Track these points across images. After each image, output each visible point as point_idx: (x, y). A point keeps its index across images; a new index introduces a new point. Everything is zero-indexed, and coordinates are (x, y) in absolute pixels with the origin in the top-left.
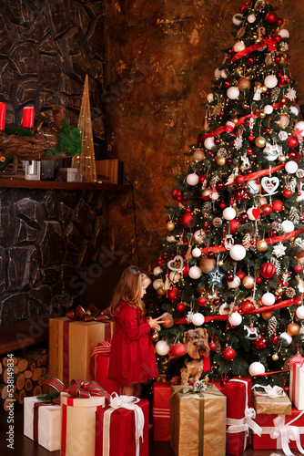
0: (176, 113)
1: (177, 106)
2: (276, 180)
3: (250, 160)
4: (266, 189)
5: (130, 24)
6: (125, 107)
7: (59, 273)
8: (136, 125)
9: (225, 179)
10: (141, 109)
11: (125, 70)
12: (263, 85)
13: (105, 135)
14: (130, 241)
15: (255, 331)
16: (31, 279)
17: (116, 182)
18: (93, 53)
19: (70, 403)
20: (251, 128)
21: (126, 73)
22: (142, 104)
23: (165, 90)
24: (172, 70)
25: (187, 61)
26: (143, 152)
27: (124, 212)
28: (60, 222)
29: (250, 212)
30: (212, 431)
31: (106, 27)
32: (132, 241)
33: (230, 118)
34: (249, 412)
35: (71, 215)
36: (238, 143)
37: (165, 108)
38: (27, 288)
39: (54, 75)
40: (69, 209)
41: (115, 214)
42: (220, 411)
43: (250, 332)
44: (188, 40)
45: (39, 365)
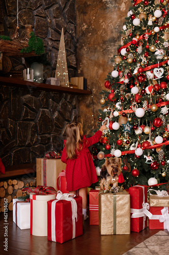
0: (114, 49)
1: (114, 46)
2: (162, 69)
3: (147, 59)
4: (156, 75)
5: (88, 3)
6: (87, 49)
7: (49, 139)
8: (93, 58)
9: (132, 71)
10: (96, 49)
11: (87, 28)
12: (153, 16)
13: (77, 64)
14: (91, 122)
15: (150, 158)
16: (32, 140)
17: (82, 88)
18: (68, 19)
19: (34, 198)
20: (147, 40)
21: (88, 30)
22: (96, 46)
23: (108, 38)
24: (112, 26)
25: (119, 20)
26: (97, 72)
27: (88, 106)
28: (50, 110)
29: (147, 89)
30: (121, 216)
31: (76, 6)
32: (93, 122)
33: (135, 36)
34: (145, 206)
35: (56, 107)
36: (140, 50)
37: (108, 47)
38: (29, 145)
39: (44, 28)
40: (55, 103)
41: (83, 108)
42: (126, 204)
43: (148, 159)
44: (119, 9)
45: (31, 185)
